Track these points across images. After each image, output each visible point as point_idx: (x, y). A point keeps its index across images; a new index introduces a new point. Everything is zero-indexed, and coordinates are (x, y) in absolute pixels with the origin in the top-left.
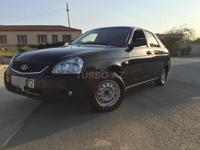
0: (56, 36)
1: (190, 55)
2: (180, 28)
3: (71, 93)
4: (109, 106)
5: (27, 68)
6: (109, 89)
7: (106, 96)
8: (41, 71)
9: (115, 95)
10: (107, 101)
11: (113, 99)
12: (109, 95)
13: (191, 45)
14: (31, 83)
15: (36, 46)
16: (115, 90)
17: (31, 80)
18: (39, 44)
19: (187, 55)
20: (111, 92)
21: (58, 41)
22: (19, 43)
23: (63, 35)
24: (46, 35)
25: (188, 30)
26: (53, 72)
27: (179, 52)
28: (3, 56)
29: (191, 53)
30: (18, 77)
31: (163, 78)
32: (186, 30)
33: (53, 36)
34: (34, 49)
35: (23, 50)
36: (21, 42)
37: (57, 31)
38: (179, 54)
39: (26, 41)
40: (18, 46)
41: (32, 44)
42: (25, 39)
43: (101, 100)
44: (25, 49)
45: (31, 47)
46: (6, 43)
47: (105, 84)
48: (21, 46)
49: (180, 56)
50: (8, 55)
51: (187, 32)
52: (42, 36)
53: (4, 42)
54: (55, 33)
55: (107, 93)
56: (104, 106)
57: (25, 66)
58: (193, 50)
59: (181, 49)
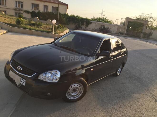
0: (47, 6)
1: (149, 38)
2: (147, 16)
3: (49, 93)
4: (75, 99)
5: (21, 70)
6: (76, 88)
7: (74, 92)
8: (31, 76)
9: (80, 92)
10: (73, 95)
11: (78, 94)
12: (76, 92)
13: (152, 31)
14: (23, 82)
15: (30, 12)
16: (80, 89)
17: (23, 80)
18: (32, 11)
19: (147, 38)
20: (77, 90)
21: (48, 11)
22: (16, 8)
23: (52, 7)
24: (39, 5)
25: (153, 18)
26: (39, 78)
27: (142, 35)
28: (2, 22)
29: (151, 37)
30: (15, 74)
31: (119, 71)
32: (151, 18)
33: (45, 6)
34: (28, 14)
35: (19, 20)
36: (18, 6)
37: (48, 2)
38: (141, 37)
39: (22, 7)
40: (15, 10)
41: (27, 10)
42: (21, 5)
43: (70, 95)
44: (21, 19)
45: (26, 13)
46: (5, 6)
47: (74, 85)
48: (18, 10)
49: (142, 38)
50: (6, 22)
51: (151, 20)
52: (36, 5)
53: (4, 5)
54: (46, 4)
55: (74, 90)
56: (71, 99)
57: (20, 67)
58: (152, 35)
59: (144, 33)
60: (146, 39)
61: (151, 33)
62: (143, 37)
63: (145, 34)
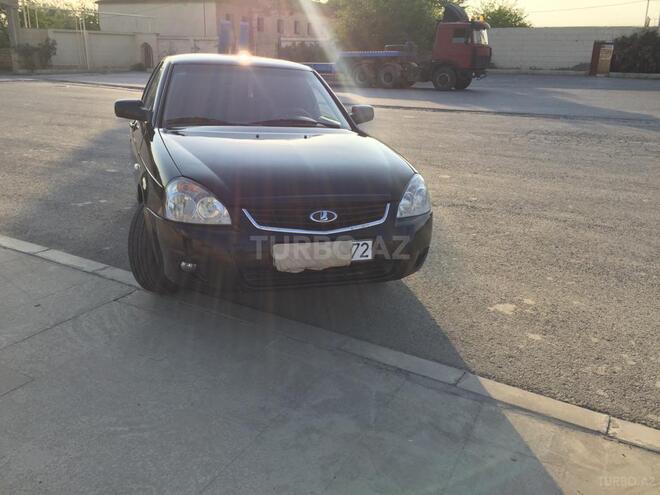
1: (52, 67)
5: (337, 219)
8: (384, 212)
13: (51, 34)
19: (44, 68)
26: (398, 216)
27: (15, 57)
29: (55, 60)
38: (16, 64)
58: (58, 52)
59: (19, 46)
60: (39, 71)
61: (51, 42)
62: (23, 68)
63: (26, 51)
